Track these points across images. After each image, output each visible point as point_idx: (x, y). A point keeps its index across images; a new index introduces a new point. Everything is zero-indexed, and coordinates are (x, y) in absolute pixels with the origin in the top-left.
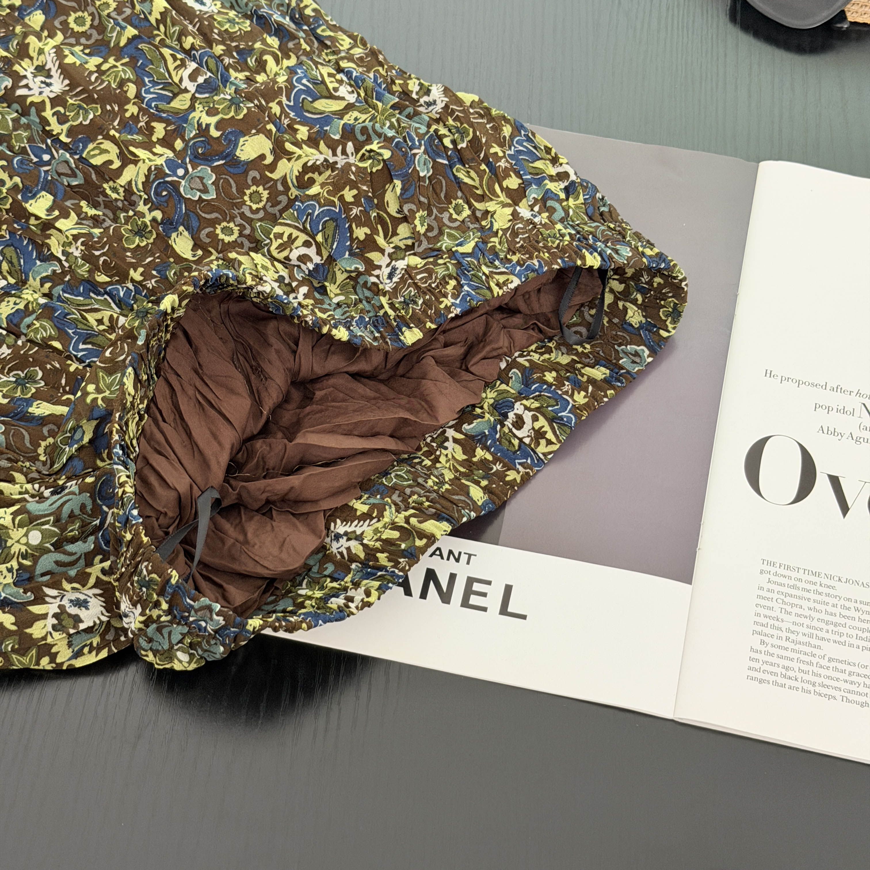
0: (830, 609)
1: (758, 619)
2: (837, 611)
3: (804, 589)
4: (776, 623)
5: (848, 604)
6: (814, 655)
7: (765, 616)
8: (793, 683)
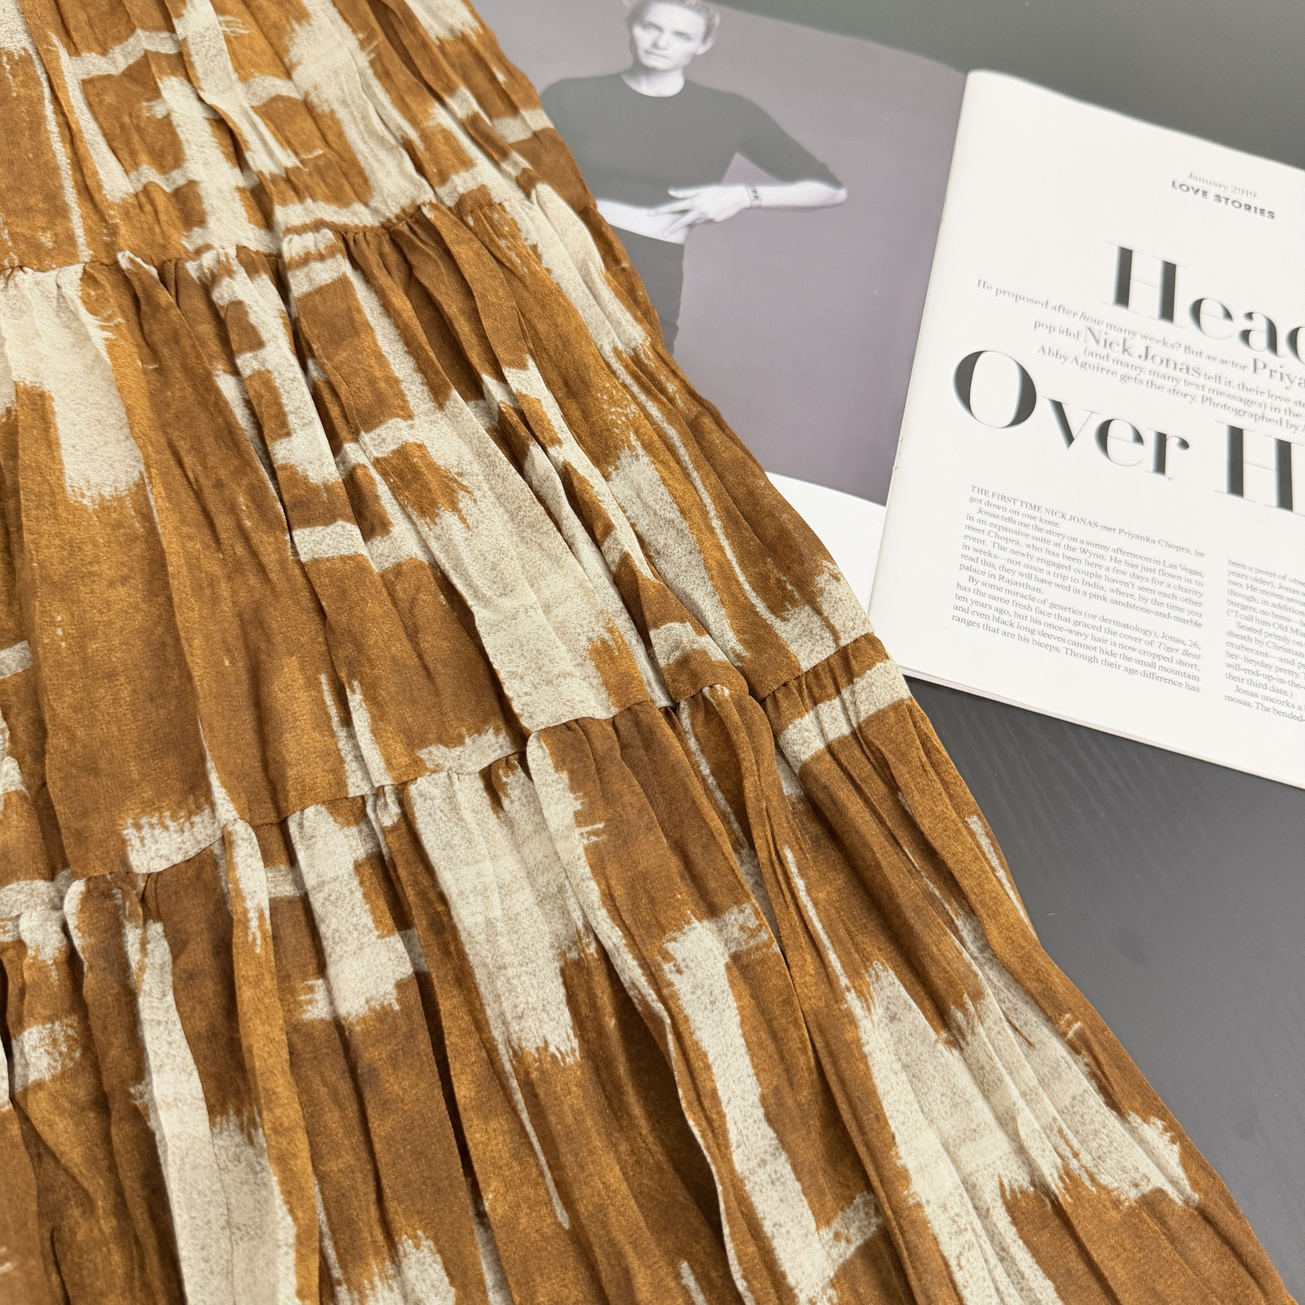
0: (1052, 548)
1: (966, 552)
2: (1061, 550)
3: (1021, 524)
4: (988, 559)
5: (1073, 544)
6: (1033, 599)
7: (976, 550)
8: (1008, 629)
